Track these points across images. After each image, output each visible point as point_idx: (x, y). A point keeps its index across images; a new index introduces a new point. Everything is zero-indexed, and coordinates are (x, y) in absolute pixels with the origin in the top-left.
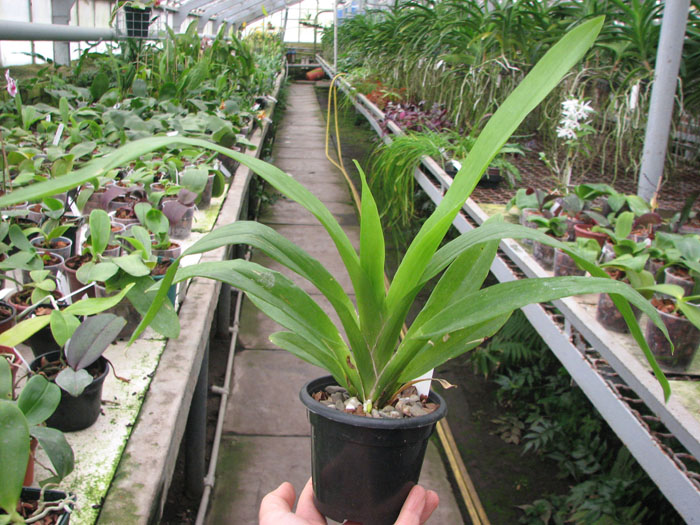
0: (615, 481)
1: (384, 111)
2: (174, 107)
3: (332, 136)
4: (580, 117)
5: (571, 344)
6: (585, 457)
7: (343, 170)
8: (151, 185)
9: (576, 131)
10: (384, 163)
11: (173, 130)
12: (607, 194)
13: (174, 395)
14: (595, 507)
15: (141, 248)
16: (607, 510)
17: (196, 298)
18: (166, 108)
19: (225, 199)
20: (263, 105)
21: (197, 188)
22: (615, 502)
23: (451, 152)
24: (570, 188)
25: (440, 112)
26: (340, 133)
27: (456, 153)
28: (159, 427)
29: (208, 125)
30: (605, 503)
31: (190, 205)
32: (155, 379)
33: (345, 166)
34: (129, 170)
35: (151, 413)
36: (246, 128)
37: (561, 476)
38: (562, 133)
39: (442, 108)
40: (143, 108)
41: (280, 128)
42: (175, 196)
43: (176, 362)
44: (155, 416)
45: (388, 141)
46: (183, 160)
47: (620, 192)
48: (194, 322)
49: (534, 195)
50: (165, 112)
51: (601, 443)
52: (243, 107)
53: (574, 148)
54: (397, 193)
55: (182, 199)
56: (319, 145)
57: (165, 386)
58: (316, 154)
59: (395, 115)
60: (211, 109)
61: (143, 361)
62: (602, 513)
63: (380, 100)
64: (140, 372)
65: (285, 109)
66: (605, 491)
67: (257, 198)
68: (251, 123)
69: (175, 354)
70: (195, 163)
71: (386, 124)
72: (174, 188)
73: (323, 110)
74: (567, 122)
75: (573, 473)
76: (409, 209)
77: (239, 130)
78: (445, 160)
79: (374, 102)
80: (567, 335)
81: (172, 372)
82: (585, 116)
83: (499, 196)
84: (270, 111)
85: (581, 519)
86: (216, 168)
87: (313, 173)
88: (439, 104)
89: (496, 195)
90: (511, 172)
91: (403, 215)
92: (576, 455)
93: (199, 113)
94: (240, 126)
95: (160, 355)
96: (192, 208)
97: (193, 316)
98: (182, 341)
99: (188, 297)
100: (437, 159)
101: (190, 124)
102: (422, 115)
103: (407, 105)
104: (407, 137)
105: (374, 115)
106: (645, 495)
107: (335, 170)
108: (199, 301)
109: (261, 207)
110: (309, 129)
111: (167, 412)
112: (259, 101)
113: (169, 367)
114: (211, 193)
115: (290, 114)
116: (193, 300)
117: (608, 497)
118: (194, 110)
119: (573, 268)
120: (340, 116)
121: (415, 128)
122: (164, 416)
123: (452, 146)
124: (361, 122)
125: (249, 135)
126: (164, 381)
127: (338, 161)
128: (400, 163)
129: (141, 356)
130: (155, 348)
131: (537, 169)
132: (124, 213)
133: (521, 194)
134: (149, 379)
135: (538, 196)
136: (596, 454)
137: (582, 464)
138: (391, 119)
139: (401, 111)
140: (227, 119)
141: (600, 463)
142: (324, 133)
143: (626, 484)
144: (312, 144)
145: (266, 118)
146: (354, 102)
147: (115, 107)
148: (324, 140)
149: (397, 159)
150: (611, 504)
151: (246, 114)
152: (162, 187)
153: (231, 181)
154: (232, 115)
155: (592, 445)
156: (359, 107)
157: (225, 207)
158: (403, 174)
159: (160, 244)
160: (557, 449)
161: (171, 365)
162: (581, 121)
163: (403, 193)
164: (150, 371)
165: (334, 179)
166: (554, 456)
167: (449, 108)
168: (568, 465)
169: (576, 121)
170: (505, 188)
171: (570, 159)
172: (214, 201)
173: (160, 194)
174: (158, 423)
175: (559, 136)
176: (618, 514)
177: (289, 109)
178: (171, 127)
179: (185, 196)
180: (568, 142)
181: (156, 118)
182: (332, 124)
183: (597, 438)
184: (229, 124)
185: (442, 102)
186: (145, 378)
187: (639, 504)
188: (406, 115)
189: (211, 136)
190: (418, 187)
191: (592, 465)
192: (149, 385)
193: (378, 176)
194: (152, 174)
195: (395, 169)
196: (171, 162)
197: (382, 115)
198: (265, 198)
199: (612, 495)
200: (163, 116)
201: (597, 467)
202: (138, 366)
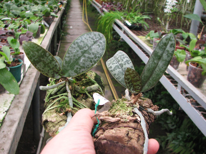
0: (183, 133)
1: (101, 5)
2: (30, 3)
3: (85, 15)
4: (173, 5)
5: (181, 94)
6: (171, 123)
7: (88, 25)
8: (17, 30)
9: (171, 10)
10: (102, 22)
11: (29, 10)
12: (181, 33)
13: (15, 122)
14: (177, 143)
15: (4, 56)
16: (181, 144)
17: (30, 74)
18: (27, 3)
19: (46, 35)
20: (62, 3)
21: (35, 31)
22: (184, 141)
23: (125, 18)
24: (168, 30)
25: (120, 5)
26: (88, 14)
27: (127, 18)
28: (6, 139)
29: (41, 9)
30: (180, 141)
31: (30, 37)
32: (8, 113)
33: (89, 24)
34: (9, 24)
35: (3, 132)
36: (55, 10)
37: (163, 129)
38: (166, 11)
39: (121, 4)
40: (19, 3)
41: (69, 12)
42: (25, 34)
43: (18, 104)
44: (5, 133)
45: (103, 15)
46: (31, 21)
47: (186, 32)
48: (28, 85)
49: (157, 33)
50: (26, 4)
51: (177, 118)
52: (55, 3)
53: (170, 16)
54: (106, 32)
55: (27, 35)
56: (81, 17)
57: (11, 117)
58: (80, 20)
59: (105, 6)
60: (43, 4)
61: (5, 104)
62: (179, 145)
63: (100, 2)
64: (2, 109)
65: (70, 6)
66: (180, 137)
67: (61, 34)
68: (57, 9)
69: (18, 101)
70: (35, 22)
71: (102, 9)
72: (25, 31)
73: (82, 7)
74: (168, 7)
75: (167, 128)
76: (111, 38)
77: (52, 11)
78: (123, 21)
79: (98, 2)
80: (179, 90)
81: (16, 110)
82: (175, 4)
83: (142, 33)
84: (64, 6)
85: (172, 147)
86: (43, 24)
87: (79, 26)
88: (120, 3)
89: (141, 33)
90: (146, 25)
91: (108, 40)
92: (168, 122)
93: (39, 5)
94: (53, 10)
95: (12, 101)
96: (32, 38)
97: (28, 82)
98: (22, 94)
99: (27, 74)
100: (121, 20)
101: (35, 8)
102: (114, 6)
103: (109, 3)
104: (109, 13)
105: (98, 7)
106: (194, 139)
107: (86, 25)
108: (31, 76)
109: (62, 37)
110: (77, 12)
111: (10, 131)
112: (61, 2)
113: (15, 107)
114: (40, 32)
115: (72, 8)
116: (29, 75)
117: (181, 139)
118: (37, 4)
119: (176, 61)
120: (87, 9)
121: (112, 10)
122: (9, 133)
123: (125, 16)
124: (94, 10)
125: (56, 13)
126: (11, 114)
127: (86, 22)
128: (108, 22)
129: (4, 101)
130: (10, 97)
131: (153, 24)
132: (4, 41)
133: (151, 32)
134: (6, 113)
135: (159, 33)
136: (175, 122)
137: (170, 125)
138: (104, 7)
139: (107, 5)
140: (48, 7)
141: (176, 125)
142: (82, 13)
143: (187, 135)
144: (78, 17)
145: (62, 8)
146: (92, 3)
147: (8, 2)
148: (82, 16)
149: (107, 20)
150: (182, 142)
151: (55, 6)
152: (21, 30)
153: (48, 28)
154: (51, 6)
155: (174, 119)
156: (93, 4)
157: (45, 38)
158: (108, 26)
159: (16, 53)
160: (161, 120)
161: (16, 106)
162: (173, 6)
163: (108, 32)
164: (6, 109)
165: (85, 28)
166: (161, 122)
167: (123, 4)
168: (165, 126)
169: (171, 6)
170: (143, 30)
171: (168, 20)
172: (41, 35)
173: (20, 33)
174: (6, 137)
175: (165, 12)
176: (185, 146)
177: (71, 6)
178: (28, 10)
179: (28, 34)
180: (168, 14)
181: (23, 7)
182: (85, 11)
183: (175, 117)
184: (49, 9)
185: (121, 2)
186: (4, 113)
187: (192, 142)
188: (109, 6)
189: (42, 13)
190: (114, 30)
191: (173, 126)
192: (5, 116)
193: (100, 26)
194: (18, 25)
195: (106, 24)
196: (26, 22)
197: (101, 6)
198: (63, 34)
199: (183, 138)
200: (25, 6)
201: (175, 126)
202: (2, 107)
